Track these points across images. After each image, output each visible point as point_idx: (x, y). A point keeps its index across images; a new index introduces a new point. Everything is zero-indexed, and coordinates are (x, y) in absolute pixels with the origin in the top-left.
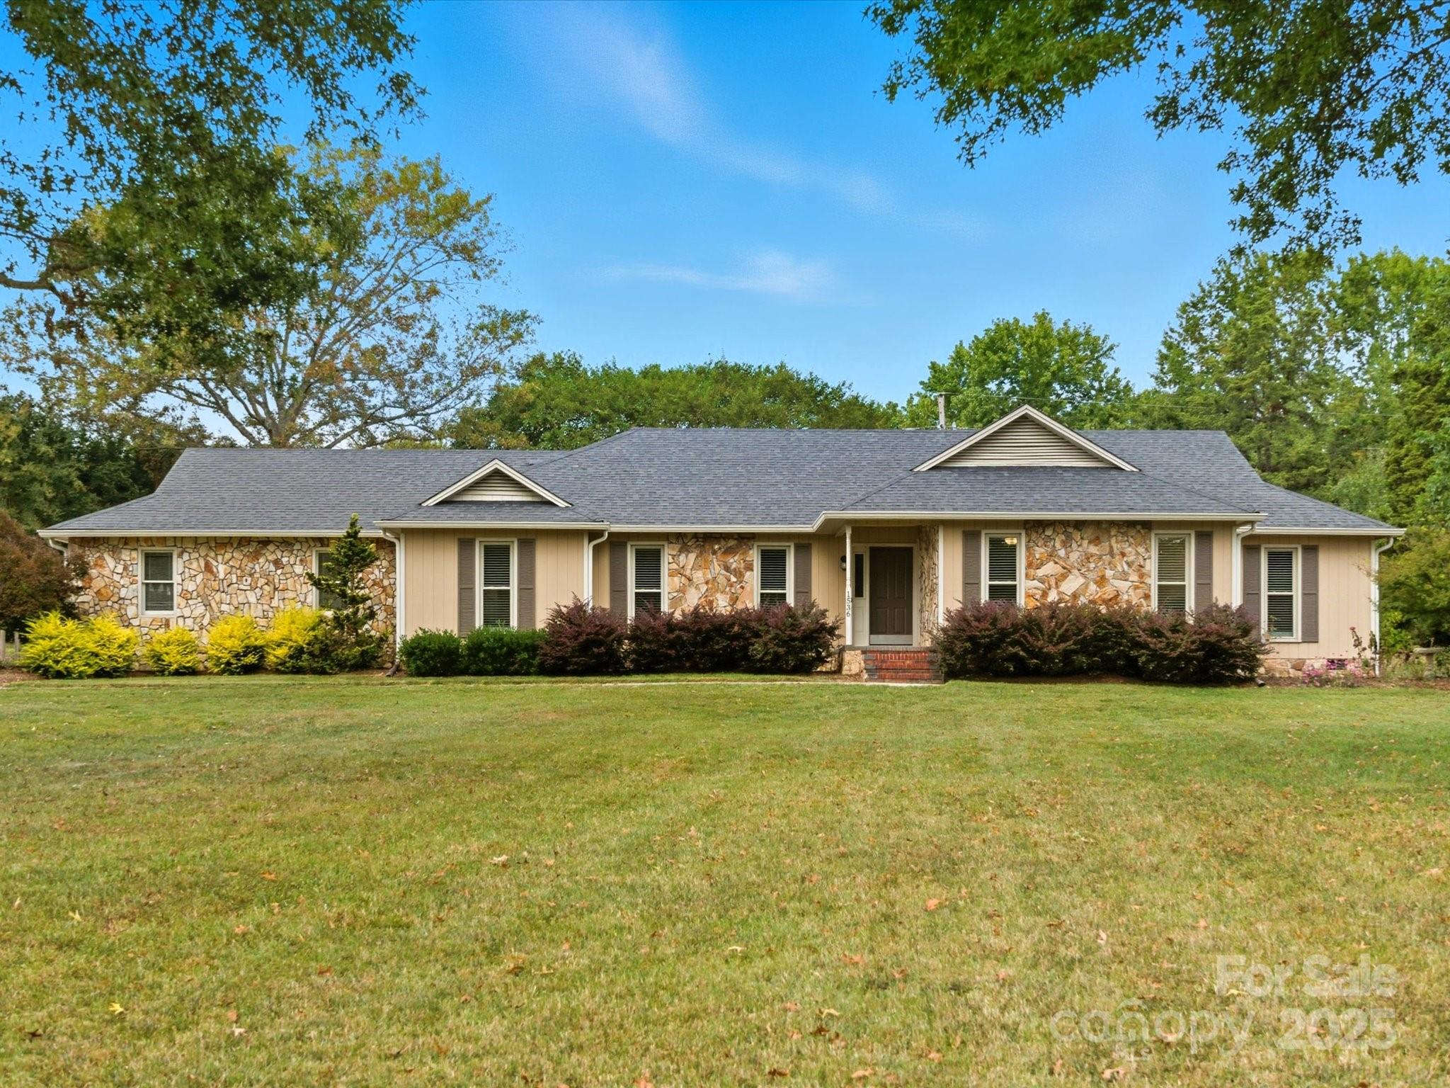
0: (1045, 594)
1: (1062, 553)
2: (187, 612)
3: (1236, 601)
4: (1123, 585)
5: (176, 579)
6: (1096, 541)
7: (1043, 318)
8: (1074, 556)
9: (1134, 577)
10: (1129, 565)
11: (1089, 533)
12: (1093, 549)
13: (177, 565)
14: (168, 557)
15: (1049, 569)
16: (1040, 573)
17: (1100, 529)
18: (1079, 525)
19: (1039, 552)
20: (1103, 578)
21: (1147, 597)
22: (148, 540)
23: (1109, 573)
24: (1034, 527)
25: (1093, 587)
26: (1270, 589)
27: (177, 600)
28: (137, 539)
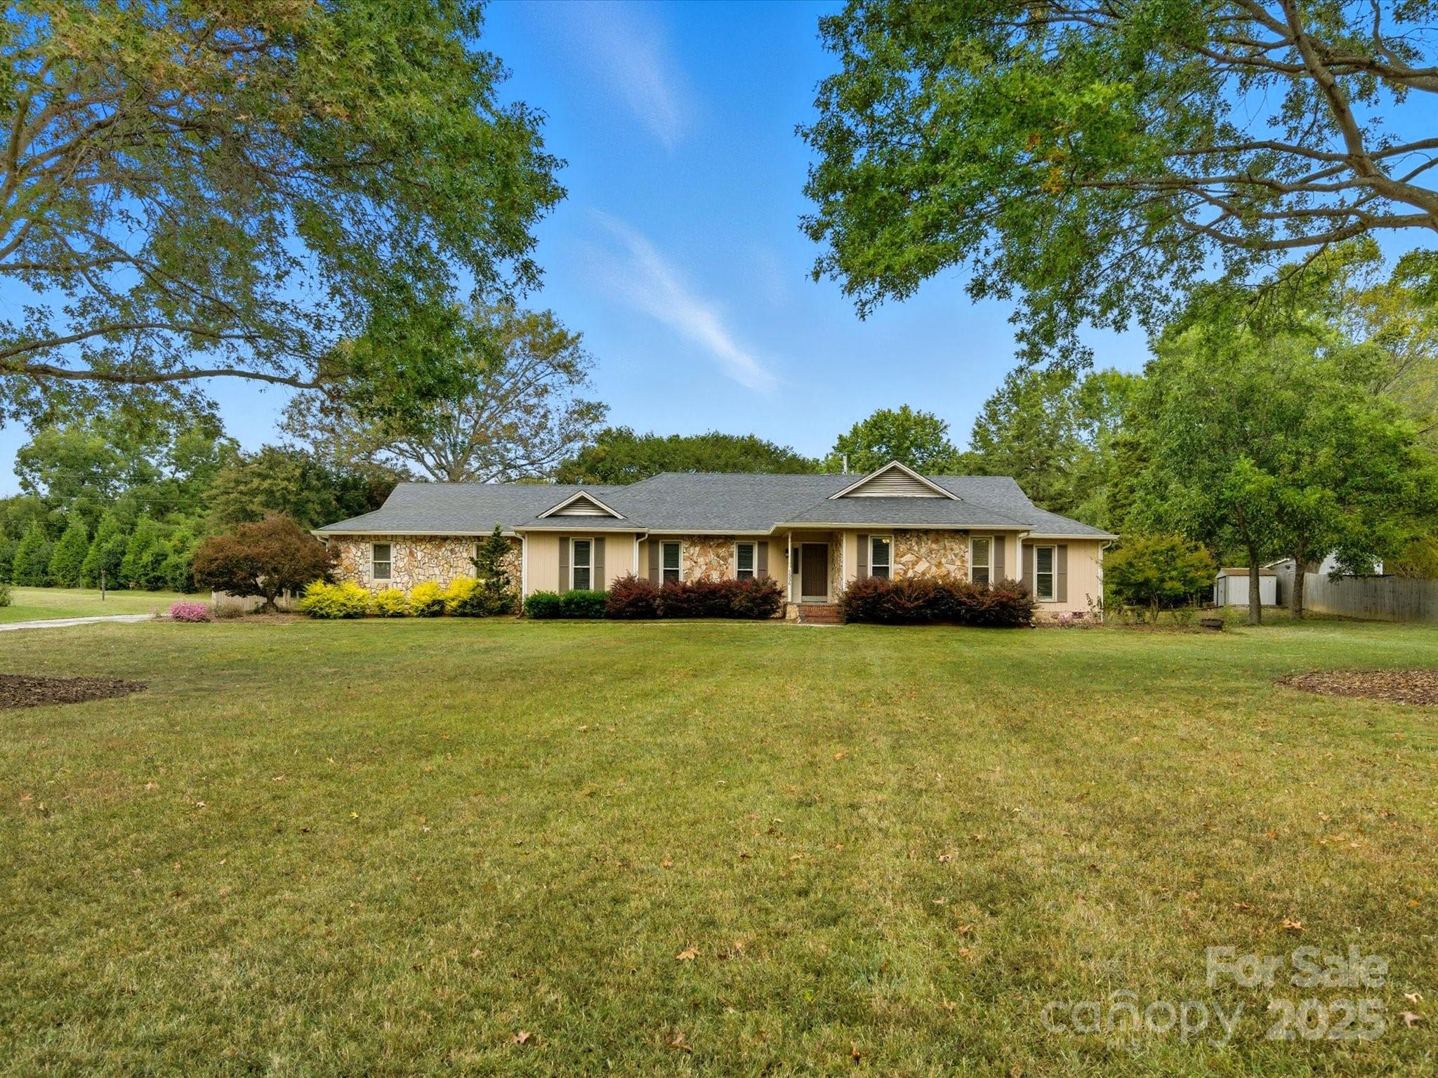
0: (906, 573)
1: (916, 548)
2: (398, 580)
3: (1018, 577)
4: (952, 568)
5: (392, 560)
6: (936, 541)
7: (905, 409)
8: (923, 550)
9: (958, 563)
10: (956, 555)
11: (932, 536)
12: (934, 546)
13: (393, 552)
14: (388, 547)
15: (908, 558)
16: (904, 560)
17: (938, 535)
18: (927, 532)
19: (903, 547)
20: (940, 563)
21: (966, 574)
22: (376, 537)
23: (943, 561)
24: (901, 533)
25: (934, 568)
26: (1039, 570)
27: (393, 573)
28: (370, 536)
